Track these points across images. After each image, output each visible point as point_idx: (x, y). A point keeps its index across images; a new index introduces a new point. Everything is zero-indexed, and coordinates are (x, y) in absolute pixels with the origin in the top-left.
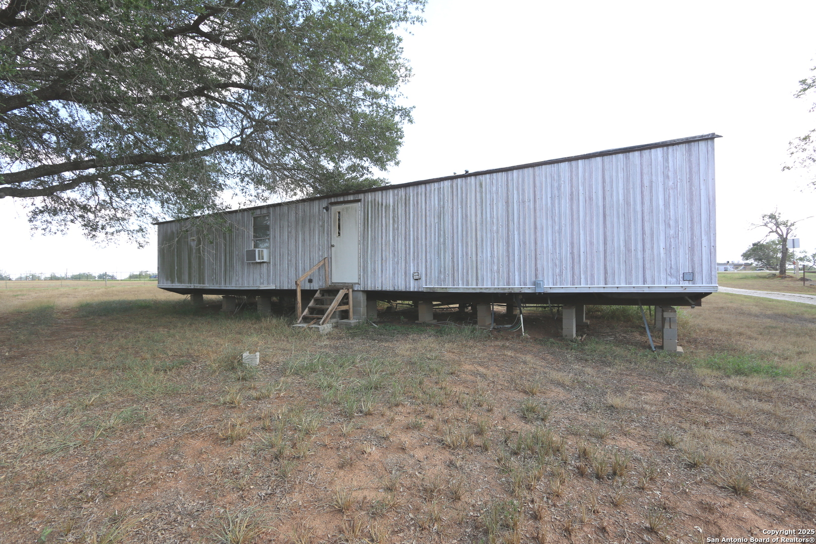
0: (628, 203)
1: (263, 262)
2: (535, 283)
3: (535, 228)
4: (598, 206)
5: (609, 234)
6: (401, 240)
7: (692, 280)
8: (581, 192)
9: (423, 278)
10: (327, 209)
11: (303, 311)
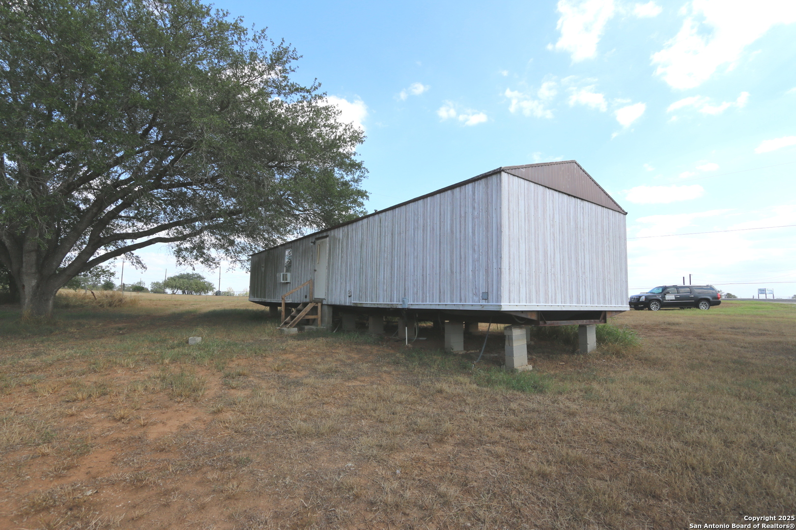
0: (452, 232)
1: (287, 283)
2: (403, 301)
3: (405, 255)
4: (437, 235)
5: (442, 258)
6: (344, 265)
7: (487, 299)
8: (429, 224)
9: (353, 296)
10: (314, 243)
11: (286, 317)
